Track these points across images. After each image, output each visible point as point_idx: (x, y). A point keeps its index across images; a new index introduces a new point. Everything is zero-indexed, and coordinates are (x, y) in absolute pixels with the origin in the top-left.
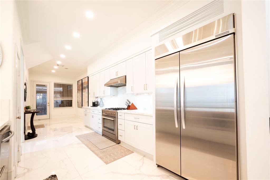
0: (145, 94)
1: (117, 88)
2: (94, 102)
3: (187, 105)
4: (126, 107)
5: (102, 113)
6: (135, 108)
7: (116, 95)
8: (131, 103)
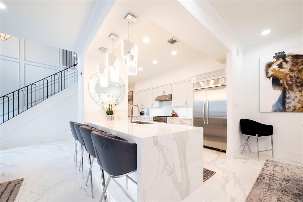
0: (185, 107)
1: (161, 102)
2: (141, 111)
3: (210, 114)
4: (172, 115)
5: (154, 119)
6: (177, 116)
7: (161, 107)
8: (175, 113)
